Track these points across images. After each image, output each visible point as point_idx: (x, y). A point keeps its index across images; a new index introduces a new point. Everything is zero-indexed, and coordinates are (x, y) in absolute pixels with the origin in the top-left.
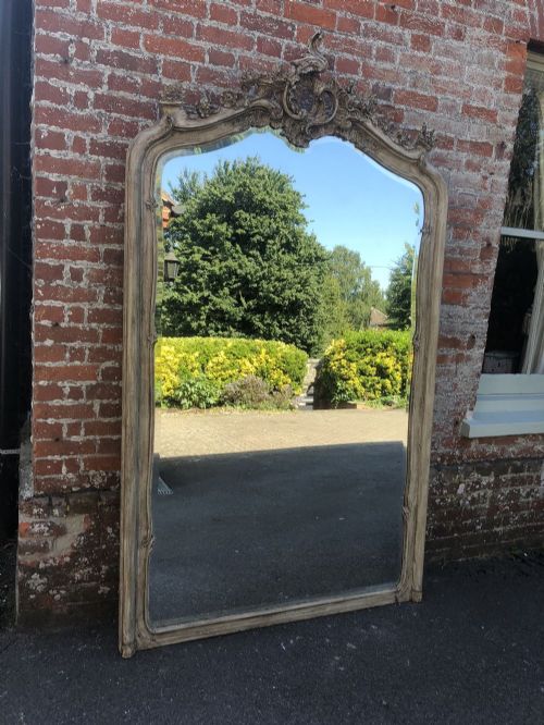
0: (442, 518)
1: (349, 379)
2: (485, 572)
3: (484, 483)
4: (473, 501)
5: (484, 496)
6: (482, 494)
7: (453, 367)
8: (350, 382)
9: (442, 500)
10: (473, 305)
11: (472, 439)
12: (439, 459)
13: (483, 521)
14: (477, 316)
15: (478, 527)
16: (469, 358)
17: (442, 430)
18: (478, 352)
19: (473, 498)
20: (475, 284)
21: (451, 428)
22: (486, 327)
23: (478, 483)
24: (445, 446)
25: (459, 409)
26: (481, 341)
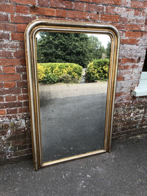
0: (125, 125)
1: (95, 74)
2: (139, 142)
3: (141, 112)
4: (136, 118)
5: (140, 117)
6: (139, 116)
7: (131, 70)
8: (95, 75)
9: (125, 119)
10: (141, 45)
11: (137, 97)
12: (124, 104)
13: (139, 125)
14: (142, 49)
15: (137, 127)
16: (137, 66)
17: (126, 94)
18: (141, 64)
19: (136, 117)
20: (142, 36)
21: (129, 93)
22: (145, 54)
23: (138, 112)
24: (127, 100)
25: (133, 86)
26: (143, 60)
